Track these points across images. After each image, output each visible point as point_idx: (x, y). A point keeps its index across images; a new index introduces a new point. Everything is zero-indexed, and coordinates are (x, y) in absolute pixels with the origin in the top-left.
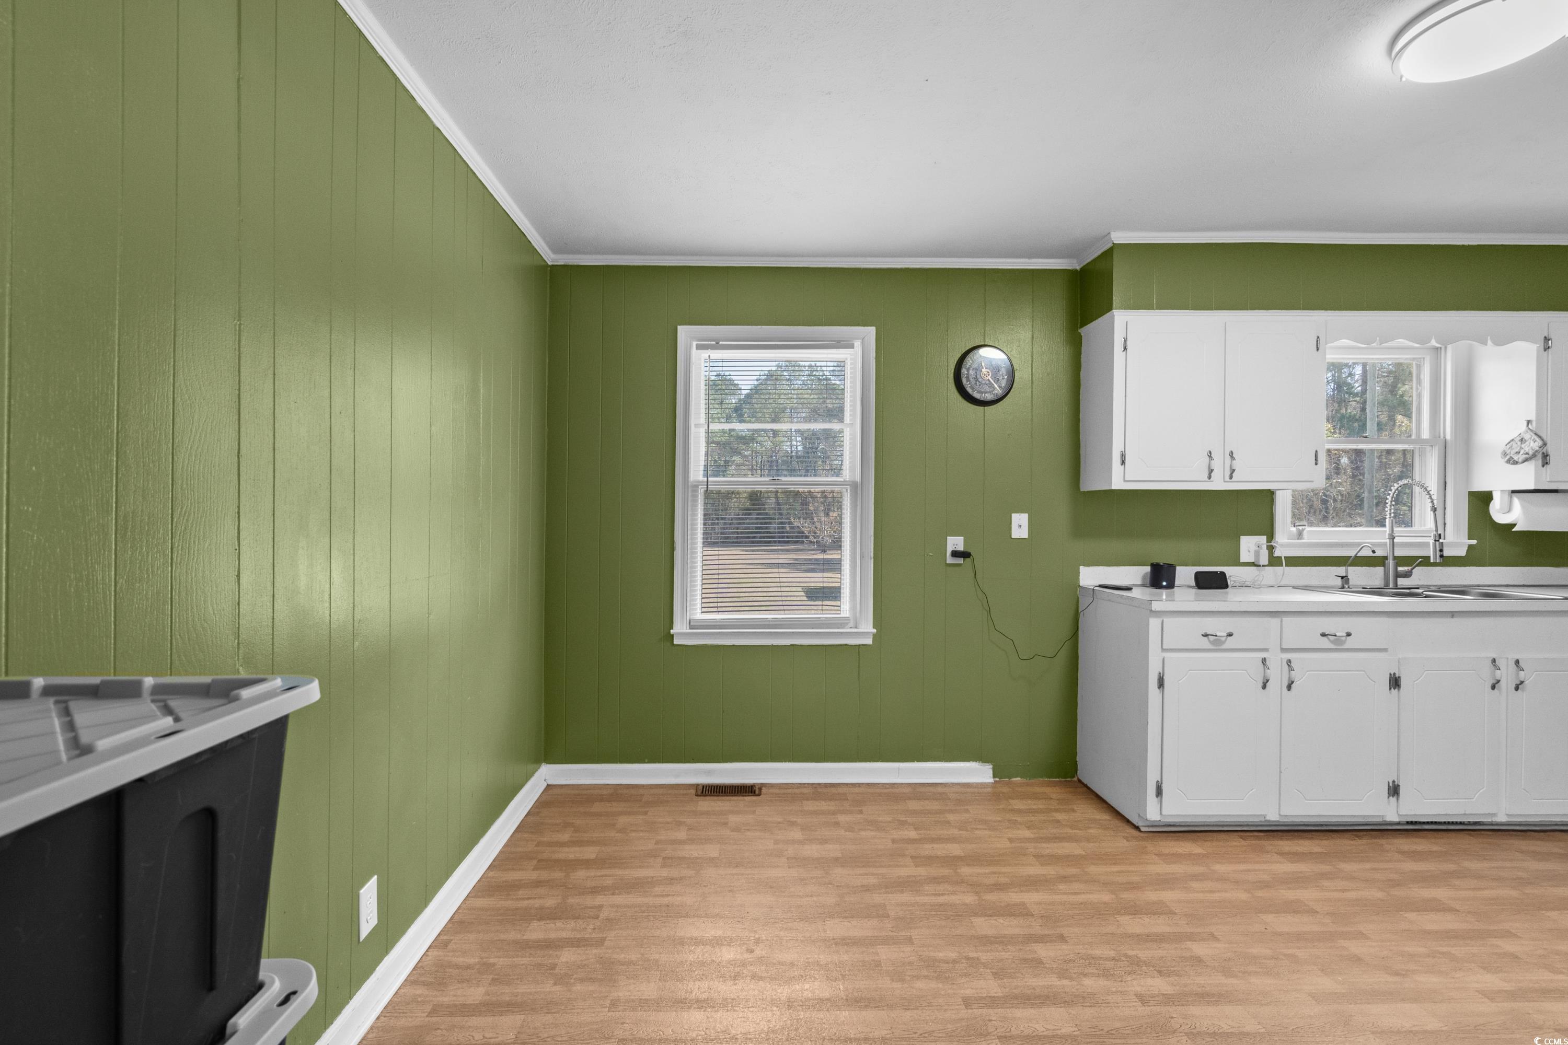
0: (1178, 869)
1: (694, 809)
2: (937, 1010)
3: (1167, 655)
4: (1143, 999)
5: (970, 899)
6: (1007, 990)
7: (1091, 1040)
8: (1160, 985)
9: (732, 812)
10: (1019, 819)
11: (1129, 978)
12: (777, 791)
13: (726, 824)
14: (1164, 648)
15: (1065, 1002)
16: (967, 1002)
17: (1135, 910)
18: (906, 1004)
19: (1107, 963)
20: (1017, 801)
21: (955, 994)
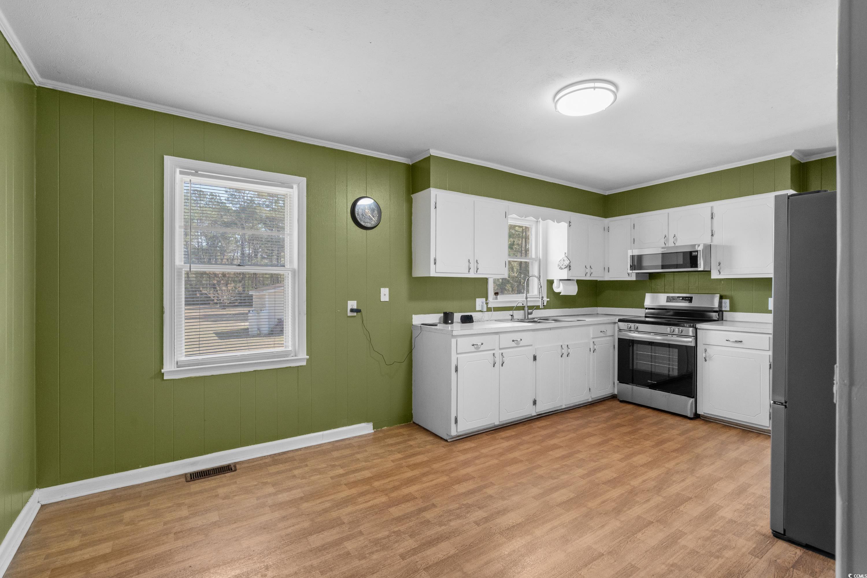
0: (469, 456)
1: (188, 491)
2: (389, 567)
3: (459, 356)
4: (477, 523)
5: (384, 499)
6: (419, 542)
7: (464, 552)
8: (480, 514)
9: (219, 487)
10: (393, 449)
11: (468, 515)
12: (246, 465)
13: (217, 496)
14: (458, 352)
15: (447, 538)
16: (403, 557)
17: (459, 481)
18: (372, 571)
19: (457, 511)
20: (388, 440)
21: (395, 554)
